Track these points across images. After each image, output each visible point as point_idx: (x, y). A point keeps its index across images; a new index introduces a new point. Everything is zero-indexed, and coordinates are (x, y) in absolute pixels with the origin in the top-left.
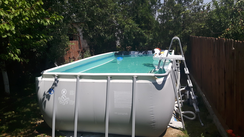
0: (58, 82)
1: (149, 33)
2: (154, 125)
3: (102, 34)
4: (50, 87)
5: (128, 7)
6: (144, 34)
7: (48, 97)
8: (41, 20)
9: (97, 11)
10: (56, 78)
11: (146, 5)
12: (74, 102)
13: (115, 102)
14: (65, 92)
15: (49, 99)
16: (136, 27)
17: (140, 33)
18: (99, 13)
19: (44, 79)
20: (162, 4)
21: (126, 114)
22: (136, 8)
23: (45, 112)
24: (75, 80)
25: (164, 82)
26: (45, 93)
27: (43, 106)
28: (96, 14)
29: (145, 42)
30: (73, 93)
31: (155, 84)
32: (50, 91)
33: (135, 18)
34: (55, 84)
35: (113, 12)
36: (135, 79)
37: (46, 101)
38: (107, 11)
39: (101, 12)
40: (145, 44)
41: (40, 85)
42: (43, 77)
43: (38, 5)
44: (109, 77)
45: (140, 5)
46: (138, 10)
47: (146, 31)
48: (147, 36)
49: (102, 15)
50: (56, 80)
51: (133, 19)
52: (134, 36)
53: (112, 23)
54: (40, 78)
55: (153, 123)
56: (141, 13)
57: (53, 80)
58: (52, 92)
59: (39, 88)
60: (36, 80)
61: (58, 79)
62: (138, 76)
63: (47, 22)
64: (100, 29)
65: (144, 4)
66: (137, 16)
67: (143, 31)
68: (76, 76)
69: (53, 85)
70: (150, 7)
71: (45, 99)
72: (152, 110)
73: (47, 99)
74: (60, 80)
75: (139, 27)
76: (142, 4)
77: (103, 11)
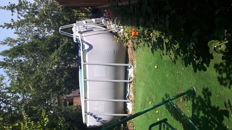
0: (90, 113)
1: (62, 41)
2: (116, 51)
3: (63, 80)
4: (93, 118)
5: (40, 58)
6: (63, 45)
7: (100, 119)
8: (45, 124)
9: (44, 84)
10: (87, 114)
11: (38, 43)
12: (102, 102)
13: (101, 76)
14: (96, 108)
15: (101, 118)
16: (57, 51)
17: (62, 49)
18: (45, 82)
19: (88, 122)
20: (38, 29)
21: (109, 69)
22: (41, 51)
23: (110, 121)
24: (88, 102)
25: (88, 44)
26: (97, 121)
27: (106, 122)
28: (46, 85)
29: (71, 44)
30: (97, 103)
31: (88, 50)
32: (96, 118)
33: (50, 53)
34: (91, 115)
35: (45, 71)
36: (85, 63)
37: (102, 120)
38: (43, 76)
39: (45, 81)
40: (72, 44)
41: (92, 125)
42: (87, 123)
43: (34, 124)
44: (85, 80)
45: (39, 47)
46: (43, 50)
47: (61, 44)
48: (65, 42)
49: (47, 80)
50: (88, 114)
51: (51, 54)
52: (65, 53)
53: (54, 71)
54: (88, 125)
55: (115, 51)
56: (45, 47)
57: (88, 116)
58: (97, 116)
59: (94, 125)
60: (89, 127)
61: (88, 113)
62: (83, 62)
63: (46, 120)
64: (59, 82)
65: (38, 45)
66: (48, 51)
67: (61, 46)
68: (85, 101)
69: (92, 116)
70: (41, 40)
71: (101, 121)
72: (106, 53)
73: (101, 120)
74: (88, 111)
75: (57, 49)
76: (38, 46)
77: (44, 79)
